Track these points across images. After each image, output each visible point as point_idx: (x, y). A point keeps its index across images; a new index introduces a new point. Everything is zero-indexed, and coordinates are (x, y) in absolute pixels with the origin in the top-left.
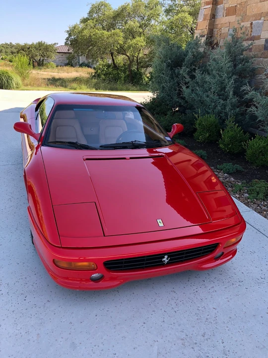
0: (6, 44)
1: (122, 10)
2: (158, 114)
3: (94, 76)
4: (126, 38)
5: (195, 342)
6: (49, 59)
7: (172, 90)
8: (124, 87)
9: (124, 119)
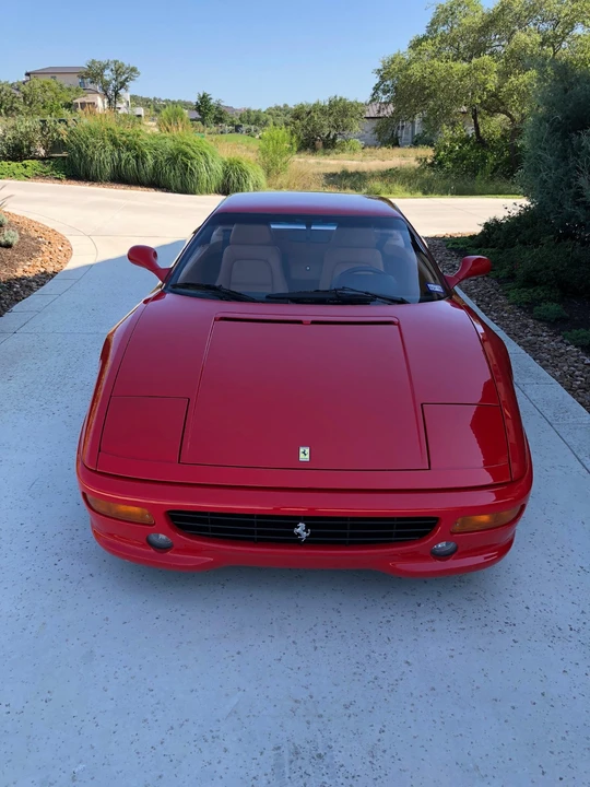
0: (278, 108)
1: (503, 10)
2: (525, 244)
3: (432, 165)
4: (504, 75)
5: (321, 712)
6: (346, 132)
7: (562, 186)
8: (492, 187)
9: (380, 246)
